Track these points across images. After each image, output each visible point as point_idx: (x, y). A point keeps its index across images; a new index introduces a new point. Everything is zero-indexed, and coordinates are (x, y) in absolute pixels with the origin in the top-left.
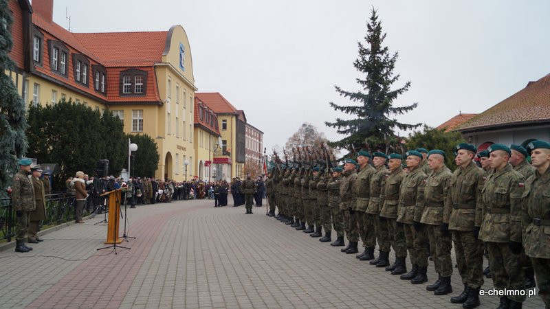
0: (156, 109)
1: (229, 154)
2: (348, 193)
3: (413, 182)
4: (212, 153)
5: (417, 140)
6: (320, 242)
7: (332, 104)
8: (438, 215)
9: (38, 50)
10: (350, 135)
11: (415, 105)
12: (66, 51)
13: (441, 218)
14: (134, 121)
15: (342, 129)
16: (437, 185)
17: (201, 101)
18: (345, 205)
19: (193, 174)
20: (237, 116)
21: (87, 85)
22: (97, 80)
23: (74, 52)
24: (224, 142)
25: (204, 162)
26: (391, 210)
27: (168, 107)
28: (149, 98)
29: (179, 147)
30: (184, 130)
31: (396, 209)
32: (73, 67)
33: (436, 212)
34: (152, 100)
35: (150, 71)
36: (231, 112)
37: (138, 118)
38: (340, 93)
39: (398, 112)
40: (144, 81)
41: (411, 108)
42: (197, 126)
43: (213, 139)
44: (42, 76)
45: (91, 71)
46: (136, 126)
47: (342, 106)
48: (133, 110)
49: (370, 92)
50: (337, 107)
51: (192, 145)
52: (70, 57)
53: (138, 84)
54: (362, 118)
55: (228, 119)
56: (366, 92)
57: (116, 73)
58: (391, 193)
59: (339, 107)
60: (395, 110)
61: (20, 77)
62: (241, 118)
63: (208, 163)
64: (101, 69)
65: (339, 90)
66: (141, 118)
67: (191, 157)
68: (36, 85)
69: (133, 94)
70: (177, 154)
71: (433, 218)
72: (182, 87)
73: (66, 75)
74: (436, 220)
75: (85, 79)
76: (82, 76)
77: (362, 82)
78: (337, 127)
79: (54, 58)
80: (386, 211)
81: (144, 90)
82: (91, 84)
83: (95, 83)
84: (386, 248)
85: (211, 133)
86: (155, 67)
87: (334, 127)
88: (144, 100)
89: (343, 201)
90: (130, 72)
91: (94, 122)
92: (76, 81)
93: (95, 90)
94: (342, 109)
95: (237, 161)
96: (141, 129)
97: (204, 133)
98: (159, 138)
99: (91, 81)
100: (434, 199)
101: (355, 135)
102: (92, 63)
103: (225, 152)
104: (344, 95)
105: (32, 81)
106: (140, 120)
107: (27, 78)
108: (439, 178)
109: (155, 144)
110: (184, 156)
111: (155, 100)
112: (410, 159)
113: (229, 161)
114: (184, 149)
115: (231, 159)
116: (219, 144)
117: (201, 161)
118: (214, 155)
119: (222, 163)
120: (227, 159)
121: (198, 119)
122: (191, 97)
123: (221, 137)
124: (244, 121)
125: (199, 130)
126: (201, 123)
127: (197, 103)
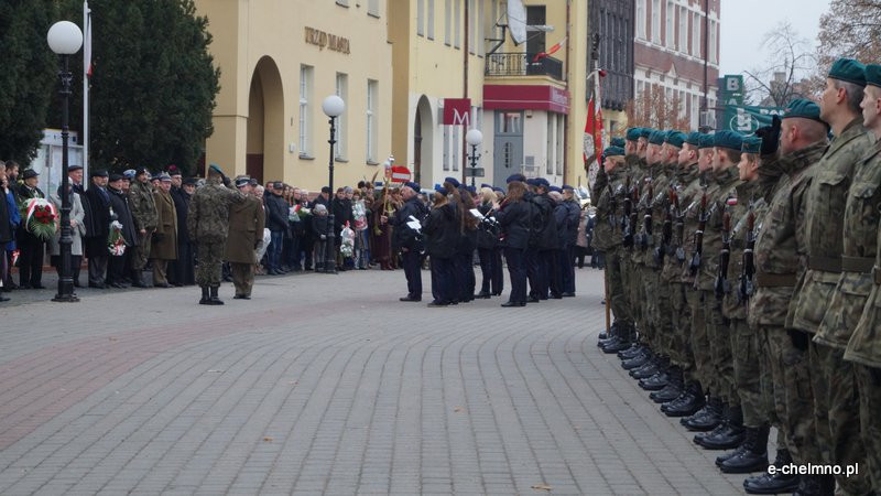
1: (556, 69)
4: (476, 65)
19: (386, 160)
24: (536, 14)
25: (436, 105)
29: (315, 38)
51: (381, 26)
63: (455, 110)
67: (372, 83)
70: (306, 69)
103: (539, 58)
109: (202, 23)
110: (341, 76)
113: (556, 98)
114: (341, 45)
115: (565, 92)
116: (512, 24)
117: (424, 101)
118: (487, 72)
119: (521, 109)
120: (545, 92)
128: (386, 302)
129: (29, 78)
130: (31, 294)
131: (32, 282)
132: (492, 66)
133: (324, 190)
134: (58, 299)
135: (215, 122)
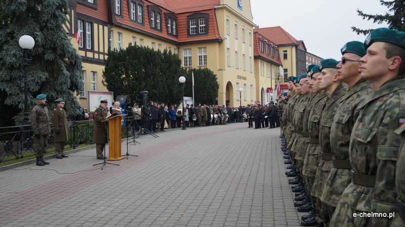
0: (217, 46)
4: (273, 81)
9: (119, 5)
12: (142, 4)
14: (199, 56)
17: (261, 35)
19: (255, 99)
20: (296, 46)
21: (161, 30)
22: (169, 25)
23: (149, 4)
24: (286, 70)
25: (265, 89)
27: (227, 43)
28: (211, 37)
29: (239, 77)
30: (244, 62)
32: (149, 16)
34: (213, 38)
35: (211, 13)
36: (290, 42)
37: (203, 54)
38: (363, 17)
40: (207, 23)
42: (256, 58)
43: (274, 68)
44: (123, 26)
45: (163, 18)
46: (202, 61)
47: (364, 30)
48: (199, 48)
50: (359, 31)
51: (253, 75)
52: (145, 8)
53: (202, 26)
55: (288, 49)
56: (392, 13)
57: (184, 18)
59: (362, 31)
61: (106, 28)
62: (300, 47)
63: (269, 90)
64: (172, 16)
65: (362, 14)
66: (205, 54)
67: (251, 85)
68: (119, 34)
69: (197, 34)
70: (237, 83)
72: (241, 25)
73: (143, 23)
75: (159, 26)
76: (156, 23)
77: (386, 3)
79: (132, 11)
81: (206, 30)
82: (164, 29)
83: (167, 27)
85: (272, 63)
86: (215, 9)
88: (206, 39)
90: (195, 16)
91: (155, 60)
92: (151, 28)
93: (168, 34)
96: (206, 63)
97: (265, 64)
98: (220, 70)
99: (164, 27)
102: (164, 11)
103: (286, 79)
104: (368, 18)
105: (115, 31)
106: (204, 56)
107: (111, 29)
109: (215, 76)
110: (245, 84)
111: (215, 38)
114: (245, 78)
116: (281, 73)
117: (263, 89)
118: (276, 82)
121: (259, 51)
122: (250, 33)
123: (282, 66)
124: (304, 50)
125: (259, 61)
126: (262, 55)
127: (257, 37)
128: (245, 128)
129: (179, 88)
130: (179, 128)
131: (179, 126)
134: (183, 129)
135: (218, 94)
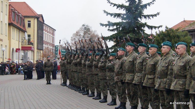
1: (32, 44)
2: (121, 70)
3: (166, 63)
4: (20, 43)
5: (161, 36)
6: (100, 103)
7: (105, 12)
8: (182, 84)
10: (116, 32)
11: (158, 14)
13: (184, 86)
15: (111, 28)
16: (183, 64)
17: (13, 8)
18: (118, 78)
19: (8, 58)
20: (38, 18)
24: (29, 36)
25: (15, 49)
26: (150, 81)
30: (2, 27)
31: (154, 81)
33: (181, 82)
38: (110, 4)
39: (147, 18)
41: (155, 15)
42: (10, 24)
43: (21, 34)
47: (111, 13)
49: (130, 4)
50: (108, 14)
51: (7, 37)
54: (124, 21)
55: (32, 20)
56: (127, 4)
58: (151, 70)
59: (109, 14)
60: (145, 17)
62: (40, 19)
63: (17, 50)
65: (110, 2)
67: (6, 46)
71: (179, 86)
74: (181, 87)
78: (108, 27)
80: (147, 82)
84: (146, 106)
85: (20, 30)
87: (106, 27)
89: (116, 75)
94: (111, 15)
95: (38, 49)
97: (15, 29)
100: (180, 74)
101: (119, 32)
103: (29, 42)
104: (113, 5)
108: (184, 60)
110: (2, 45)
112: (164, 48)
113: (33, 49)
114: (2, 40)
115: (34, 47)
116: (26, 37)
117: (13, 49)
118: (22, 44)
119: (27, 50)
120: (31, 47)
121: (11, 20)
122: (6, 5)
123: (27, 32)
124: (43, 22)
125: (12, 27)
126: (13, 23)
127: (10, 9)
132: (23, 44)
133: (2, 62)
